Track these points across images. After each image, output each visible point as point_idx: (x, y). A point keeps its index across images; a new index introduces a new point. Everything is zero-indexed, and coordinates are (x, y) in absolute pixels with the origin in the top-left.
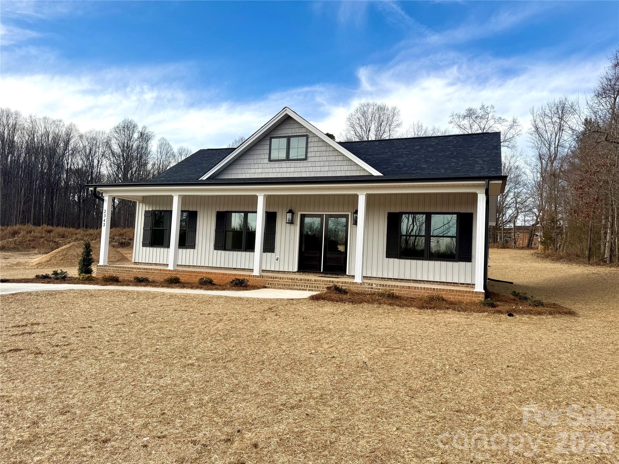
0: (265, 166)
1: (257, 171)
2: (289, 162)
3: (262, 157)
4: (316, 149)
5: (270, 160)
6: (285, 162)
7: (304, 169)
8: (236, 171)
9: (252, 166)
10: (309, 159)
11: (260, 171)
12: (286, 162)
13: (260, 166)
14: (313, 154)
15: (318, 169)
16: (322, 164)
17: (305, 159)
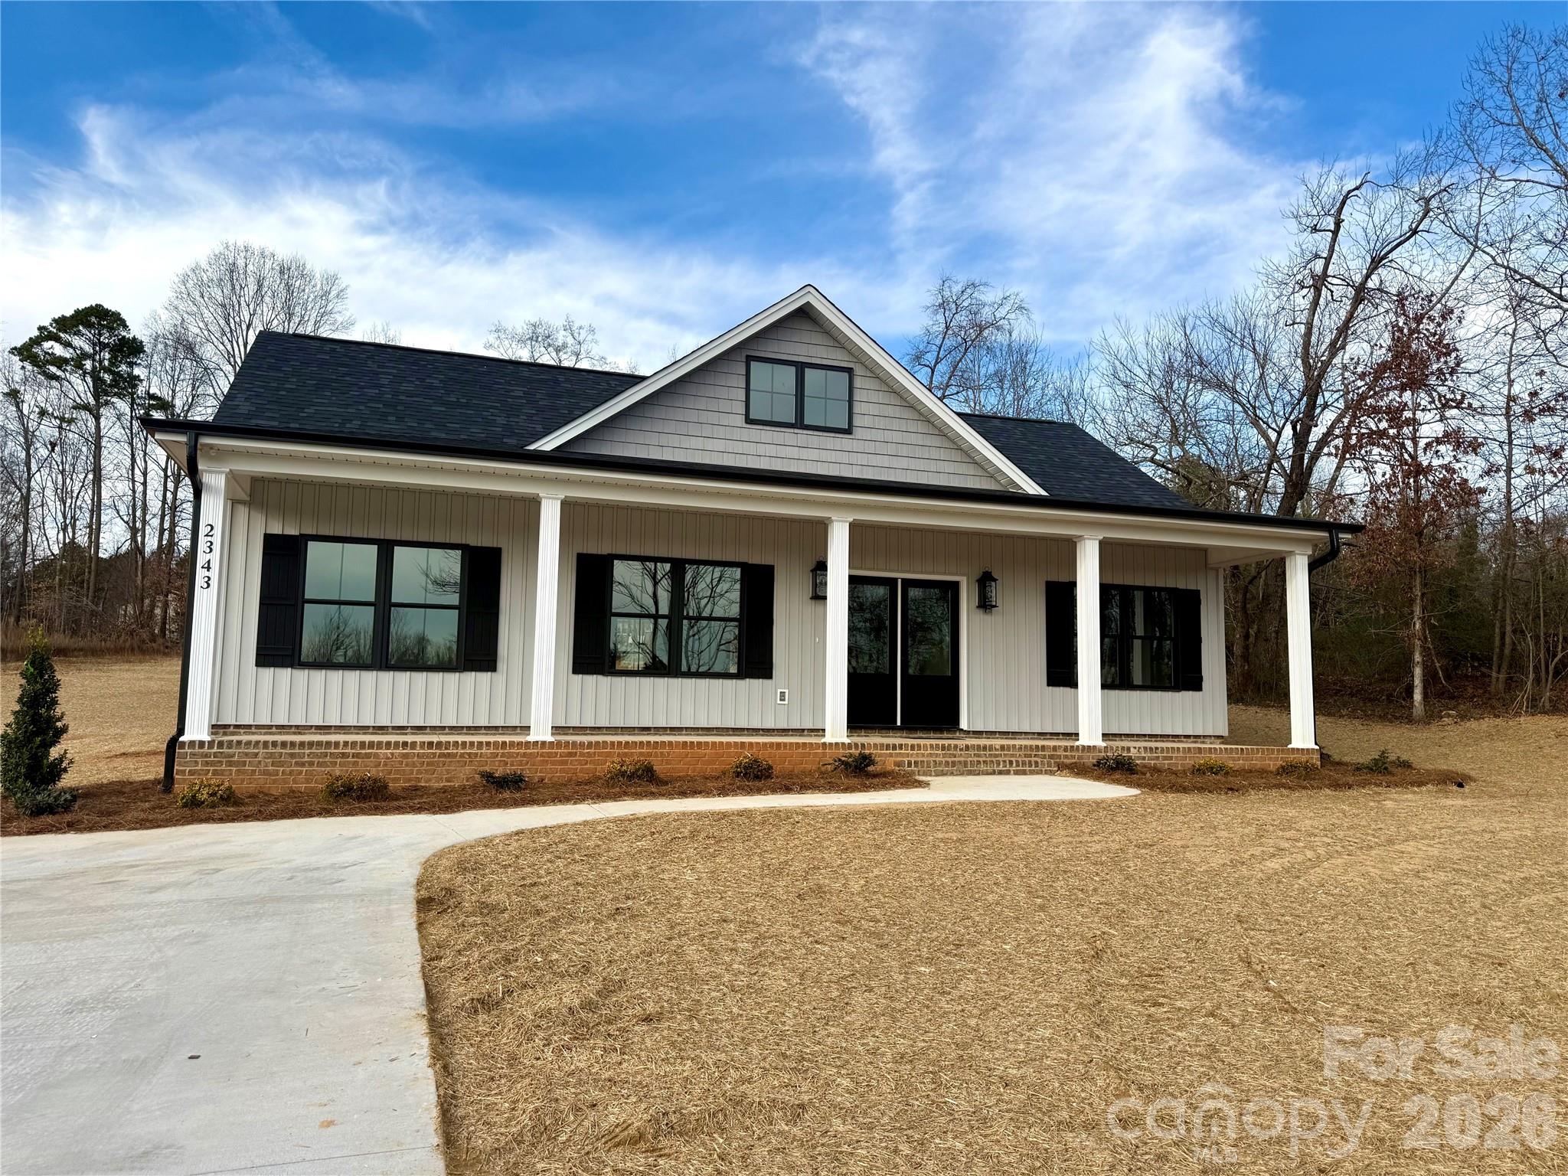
0: (737, 434)
1: (710, 444)
2: (805, 432)
3: (724, 406)
4: (873, 409)
5: (749, 421)
6: (792, 430)
7: (844, 458)
8: (640, 438)
9: (693, 429)
10: (858, 433)
11: (719, 445)
12: (796, 431)
13: (720, 432)
14: (866, 421)
15: (885, 461)
16: (891, 449)
17: (848, 431)
